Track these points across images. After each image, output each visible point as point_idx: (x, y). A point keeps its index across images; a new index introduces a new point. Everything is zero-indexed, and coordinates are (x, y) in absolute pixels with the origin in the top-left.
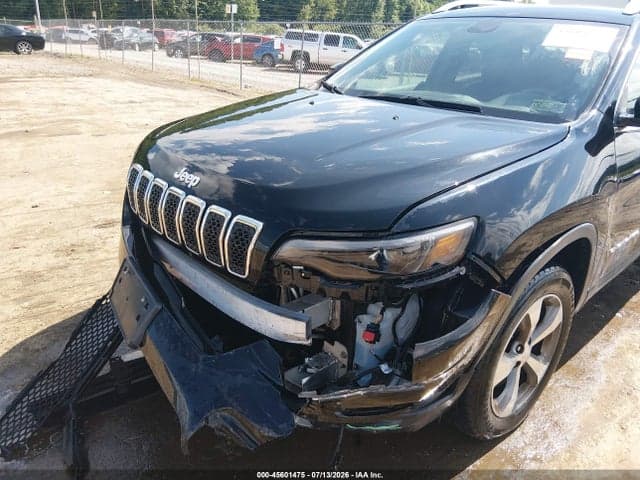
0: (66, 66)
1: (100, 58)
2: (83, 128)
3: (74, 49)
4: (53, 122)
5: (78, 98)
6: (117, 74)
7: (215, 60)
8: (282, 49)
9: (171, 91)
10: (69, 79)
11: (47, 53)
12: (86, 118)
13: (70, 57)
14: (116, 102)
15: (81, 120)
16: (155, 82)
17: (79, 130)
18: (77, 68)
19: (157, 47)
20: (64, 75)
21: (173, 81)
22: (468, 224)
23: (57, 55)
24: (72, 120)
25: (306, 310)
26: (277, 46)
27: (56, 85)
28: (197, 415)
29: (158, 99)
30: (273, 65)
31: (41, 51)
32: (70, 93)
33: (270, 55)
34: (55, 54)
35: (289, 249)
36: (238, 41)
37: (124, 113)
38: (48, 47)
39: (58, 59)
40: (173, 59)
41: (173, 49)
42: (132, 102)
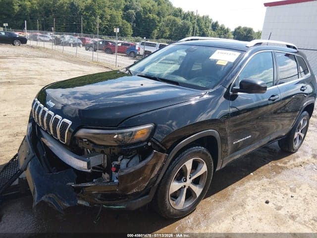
0: (36, 53)
1: (53, 49)
2: (36, 81)
3: (41, 44)
4: (22, 78)
5: (37, 68)
6: (58, 57)
7: (107, 53)
8: (139, 50)
9: (82, 67)
10: (35, 59)
11: (28, 46)
12: (39, 77)
13: (38, 48)
14: (54, 70)
15: (36, 78)
16: (75, 62)
17: (34, 82)
18: (41, 54)
19: (81, 45)
20: (34, 56)
21: (85, 62)
22: (150, 126)
23: (32, 47)
24: (31, 78)
25: (90, 158)
26: (137, 48)
27: (28, 61)
28: (40, 196)
29: (75, 70)
30: (135, 57)
31: (25, 45)
32: (34, 65)
33: (134, 52)
34: (32, 46)
35: (82, 132)
36: (120, 45)
37: (58, 75)
38: (28, 42)
39: (33, 49)
40: (88, 51)
41: (88, 47)
42: (62, 71)
